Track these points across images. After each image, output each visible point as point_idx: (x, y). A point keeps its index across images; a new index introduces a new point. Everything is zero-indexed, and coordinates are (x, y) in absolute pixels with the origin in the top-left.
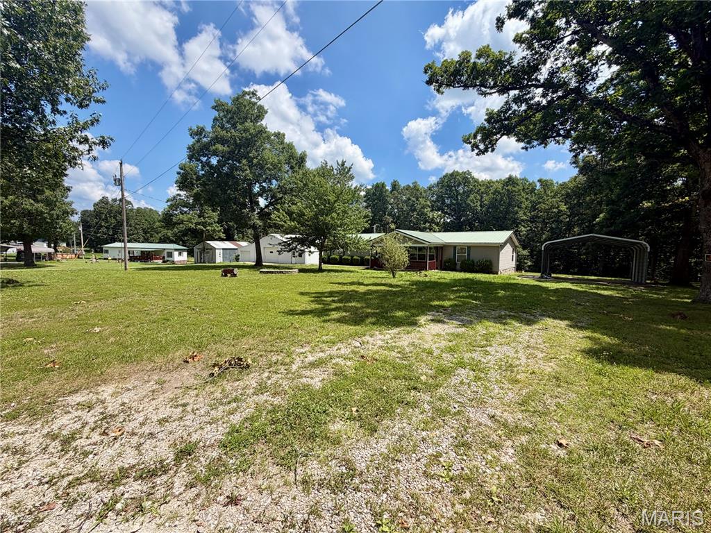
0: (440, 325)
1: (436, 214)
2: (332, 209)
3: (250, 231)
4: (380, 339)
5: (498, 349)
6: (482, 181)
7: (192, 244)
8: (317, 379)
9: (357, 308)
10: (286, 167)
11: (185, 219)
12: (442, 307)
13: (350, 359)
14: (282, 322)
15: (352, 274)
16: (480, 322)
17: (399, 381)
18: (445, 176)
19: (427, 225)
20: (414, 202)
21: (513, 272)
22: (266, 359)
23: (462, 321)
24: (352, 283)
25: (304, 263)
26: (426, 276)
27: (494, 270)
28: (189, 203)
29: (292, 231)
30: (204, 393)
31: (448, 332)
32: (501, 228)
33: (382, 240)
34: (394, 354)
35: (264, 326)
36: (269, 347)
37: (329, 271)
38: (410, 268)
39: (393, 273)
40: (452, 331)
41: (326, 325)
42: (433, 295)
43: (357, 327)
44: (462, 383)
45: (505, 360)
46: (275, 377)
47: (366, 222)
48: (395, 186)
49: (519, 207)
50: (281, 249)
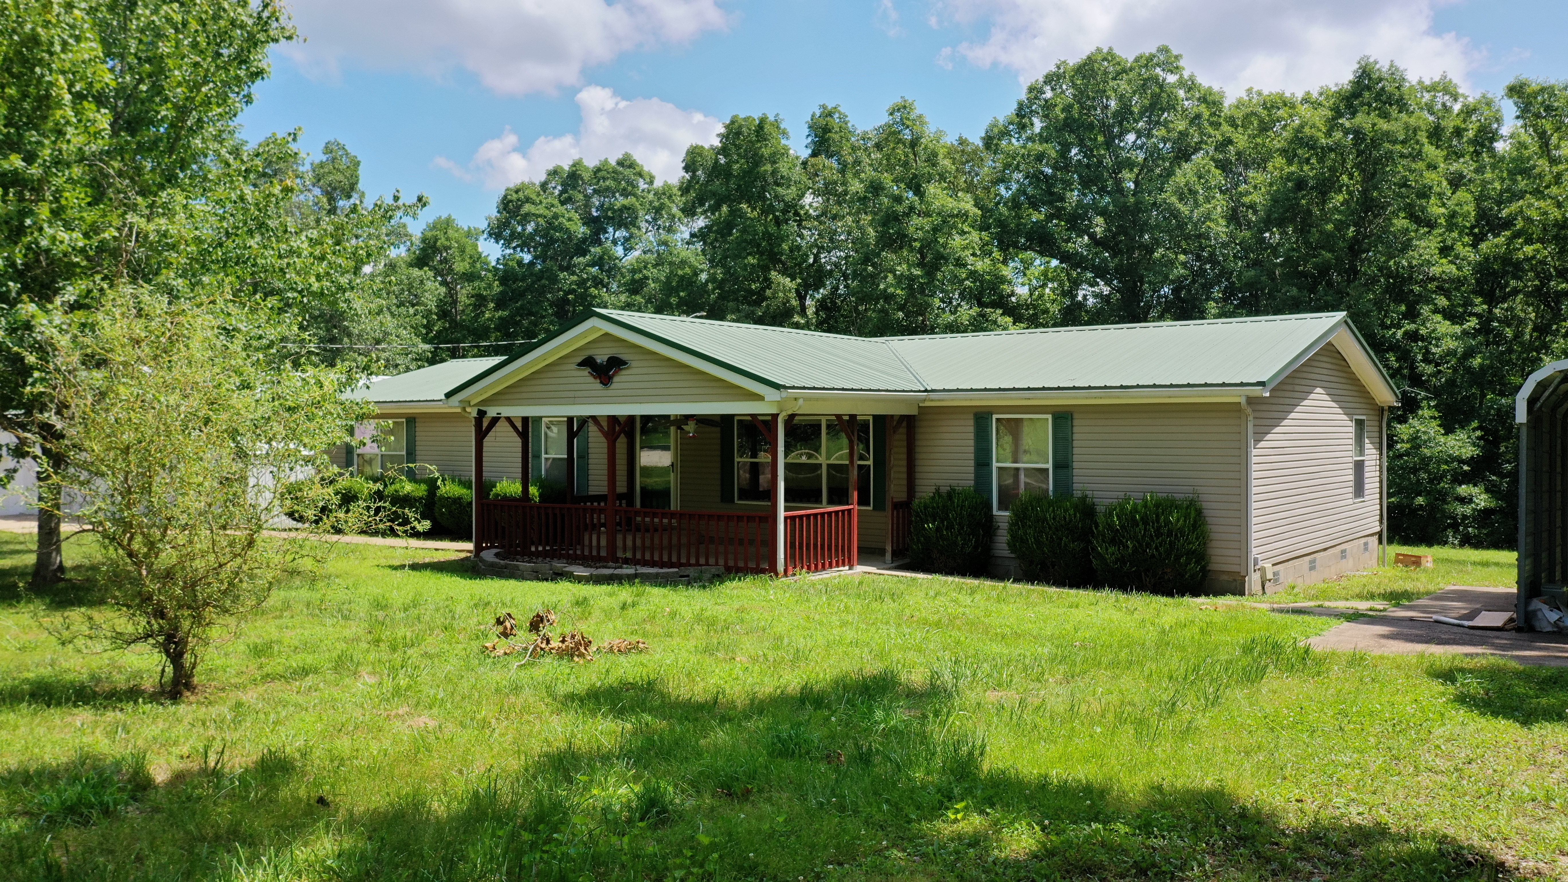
6: (1239, 102)
18: (1052, 78)
27: (1220, 559)
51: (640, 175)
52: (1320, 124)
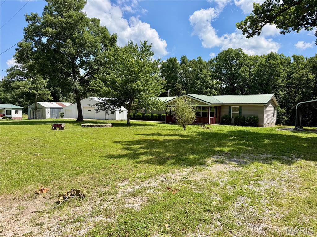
0: (222, 165)
1: (215, 82)
2: (137, 79)
3: (72, 95)
4: (179, 175)
5: (267, 182)
6: (250, 56)
7: (26, 104)
8: (137, 205)
9: (160, 153)
10: (101, 45)
11: (22, 85)
12: (223, 151)
13: (159, 190)
14: (105, 163)
15: (153, 127)
16: (253, 163)
17: (196, 206)
18: (222, 53)
19: (209, 90)
20: (199, 72)
21: (274, 126)
22: (96, 191)
23: (239, 162)
24: (153, 134)
25: (115, 119)
26: (208, 128)
27: (260, 123)
28: (24, 73)
29: (106, 94)
30: (54, 216)
31: (230, 170)
32: (264, 92)
33: (175, 101)
34: (190, 186)
35: (92, 166)
36: (98, 182)
37: (135, 125)
38: (196, 123)
39: (184, 127)
40: (232, 170)
41: (138, 165)
42: (215, 143)
43: (162, 167)
44: (242, 206)
45: (272, 190)
46: (105, 204)
47: (163, 88)
48: (184, 61)
49: (278, 76)
50: (98, 108)
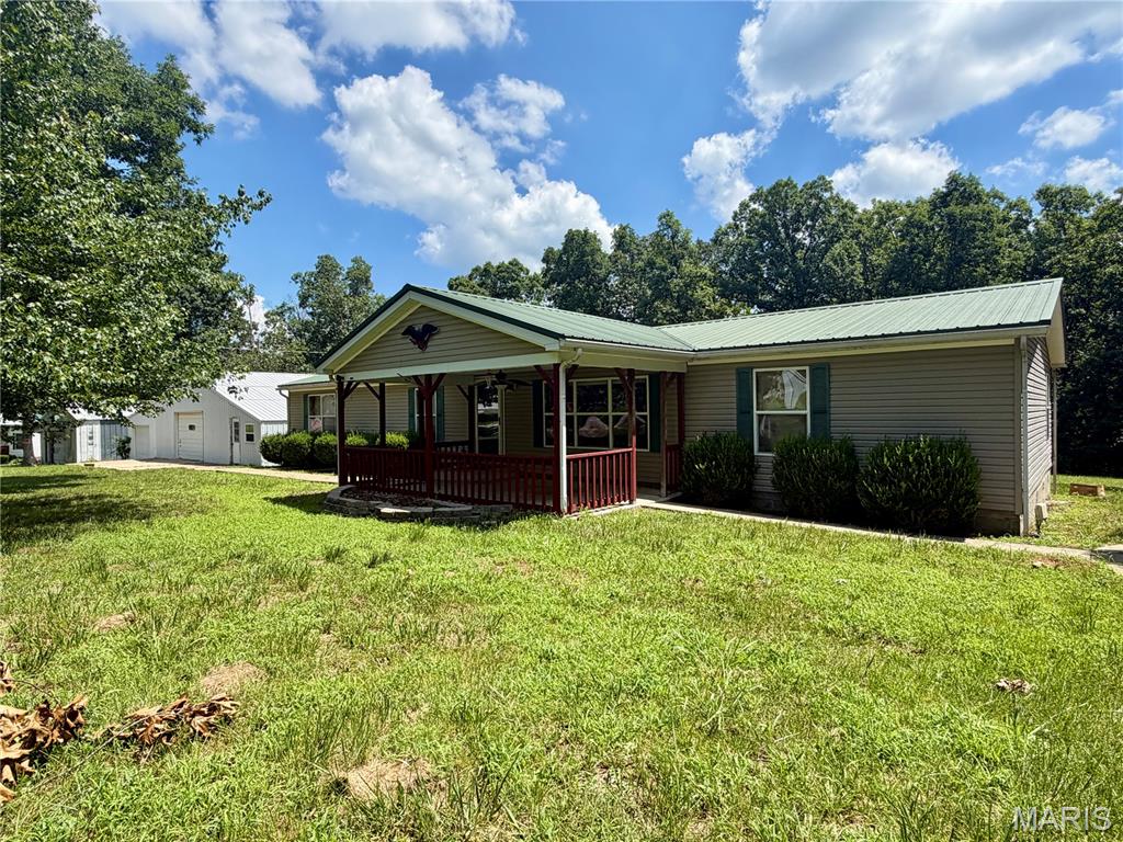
51: (521, 269)
52: (925, 213)
